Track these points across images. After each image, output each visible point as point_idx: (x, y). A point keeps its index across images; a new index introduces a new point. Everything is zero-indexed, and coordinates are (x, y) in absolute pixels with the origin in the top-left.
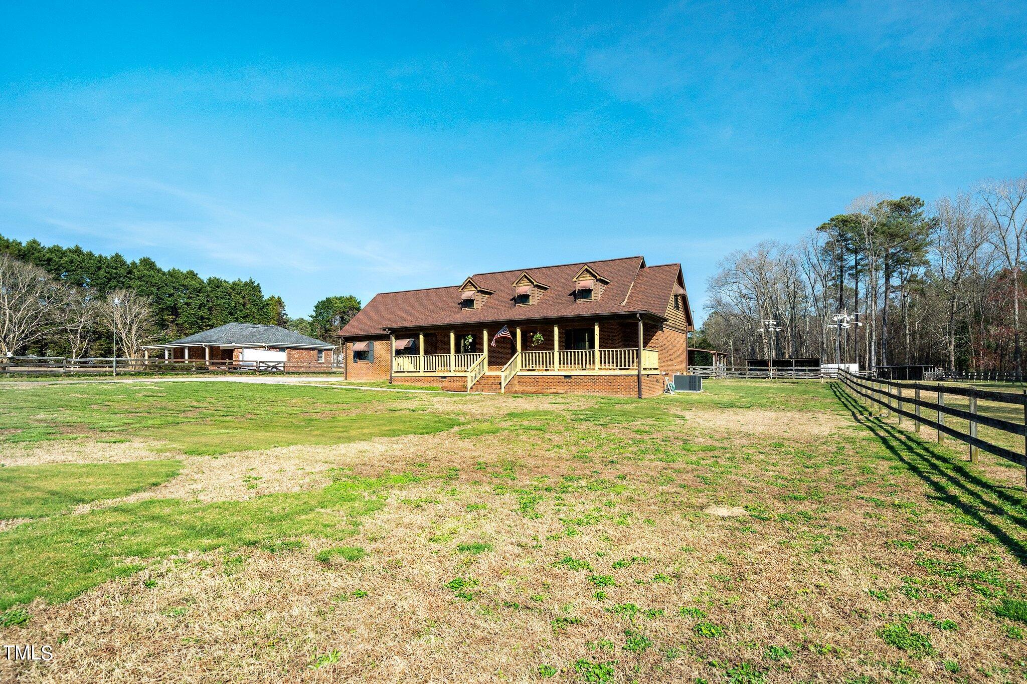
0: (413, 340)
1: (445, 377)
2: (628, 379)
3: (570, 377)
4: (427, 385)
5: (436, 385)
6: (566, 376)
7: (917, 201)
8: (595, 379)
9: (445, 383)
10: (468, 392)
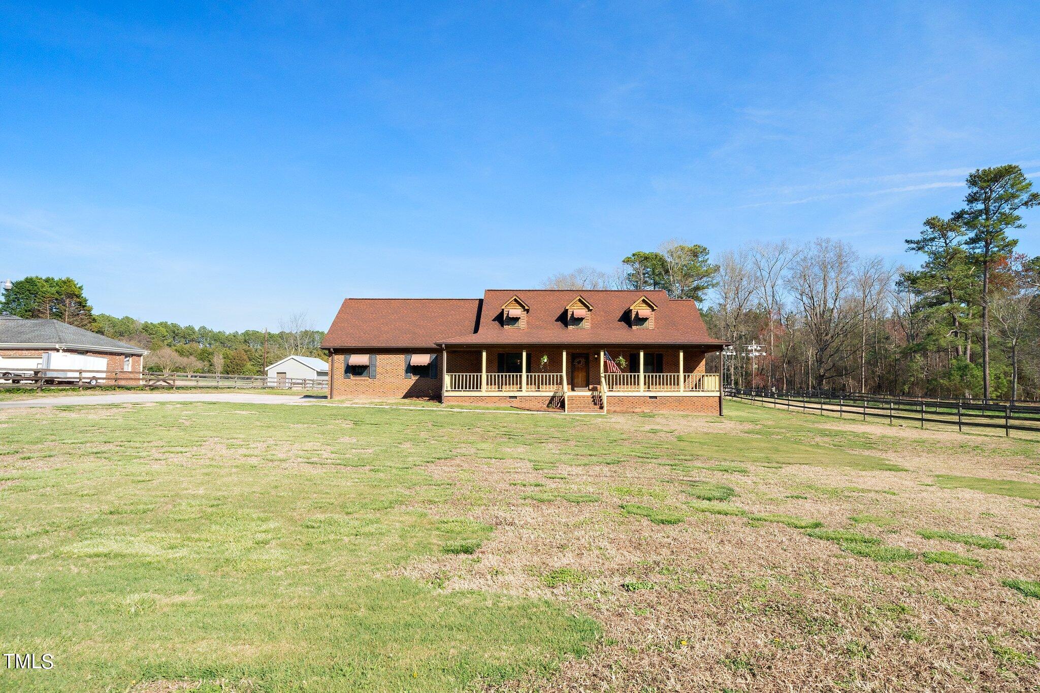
0: (434, 356)
1: (516, 397)
2: (710, 400)
3: (656, 397)
4: (493, 405)
5: (503, 405)
6: (651, 397)
7: (705, 249)
8: (680, 400)
9: (515, 403)
10: (566, 412)
